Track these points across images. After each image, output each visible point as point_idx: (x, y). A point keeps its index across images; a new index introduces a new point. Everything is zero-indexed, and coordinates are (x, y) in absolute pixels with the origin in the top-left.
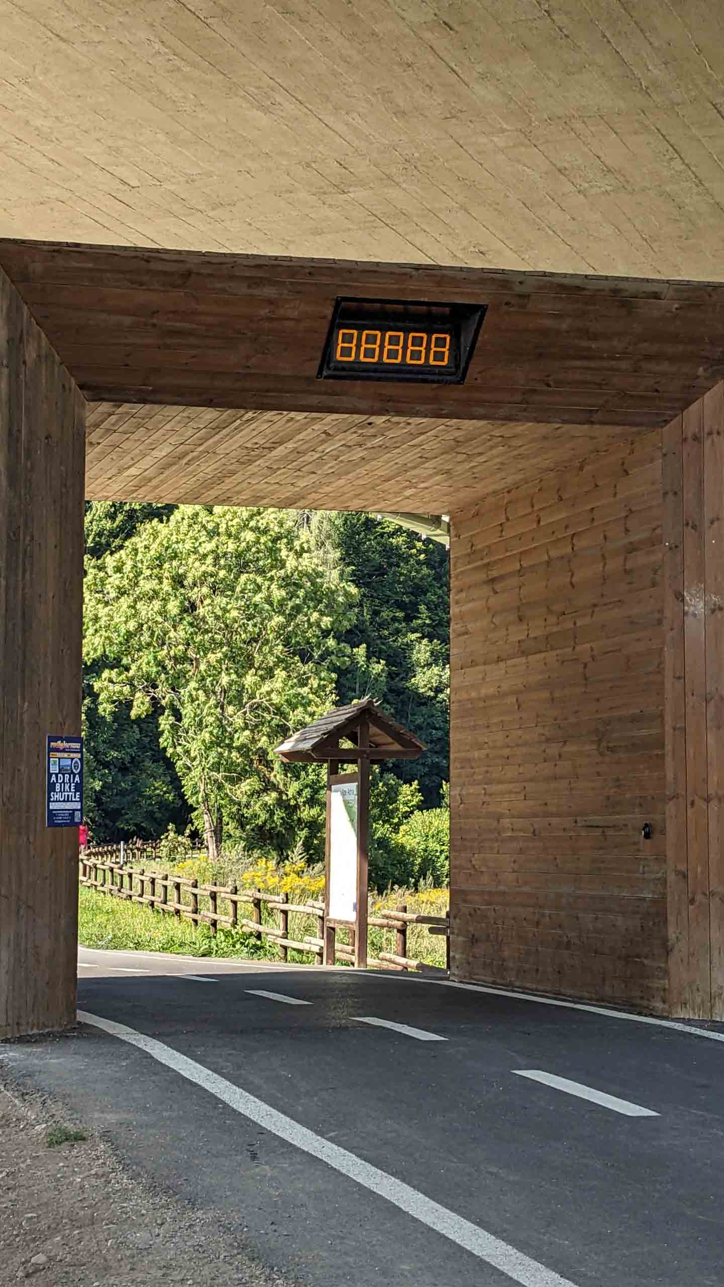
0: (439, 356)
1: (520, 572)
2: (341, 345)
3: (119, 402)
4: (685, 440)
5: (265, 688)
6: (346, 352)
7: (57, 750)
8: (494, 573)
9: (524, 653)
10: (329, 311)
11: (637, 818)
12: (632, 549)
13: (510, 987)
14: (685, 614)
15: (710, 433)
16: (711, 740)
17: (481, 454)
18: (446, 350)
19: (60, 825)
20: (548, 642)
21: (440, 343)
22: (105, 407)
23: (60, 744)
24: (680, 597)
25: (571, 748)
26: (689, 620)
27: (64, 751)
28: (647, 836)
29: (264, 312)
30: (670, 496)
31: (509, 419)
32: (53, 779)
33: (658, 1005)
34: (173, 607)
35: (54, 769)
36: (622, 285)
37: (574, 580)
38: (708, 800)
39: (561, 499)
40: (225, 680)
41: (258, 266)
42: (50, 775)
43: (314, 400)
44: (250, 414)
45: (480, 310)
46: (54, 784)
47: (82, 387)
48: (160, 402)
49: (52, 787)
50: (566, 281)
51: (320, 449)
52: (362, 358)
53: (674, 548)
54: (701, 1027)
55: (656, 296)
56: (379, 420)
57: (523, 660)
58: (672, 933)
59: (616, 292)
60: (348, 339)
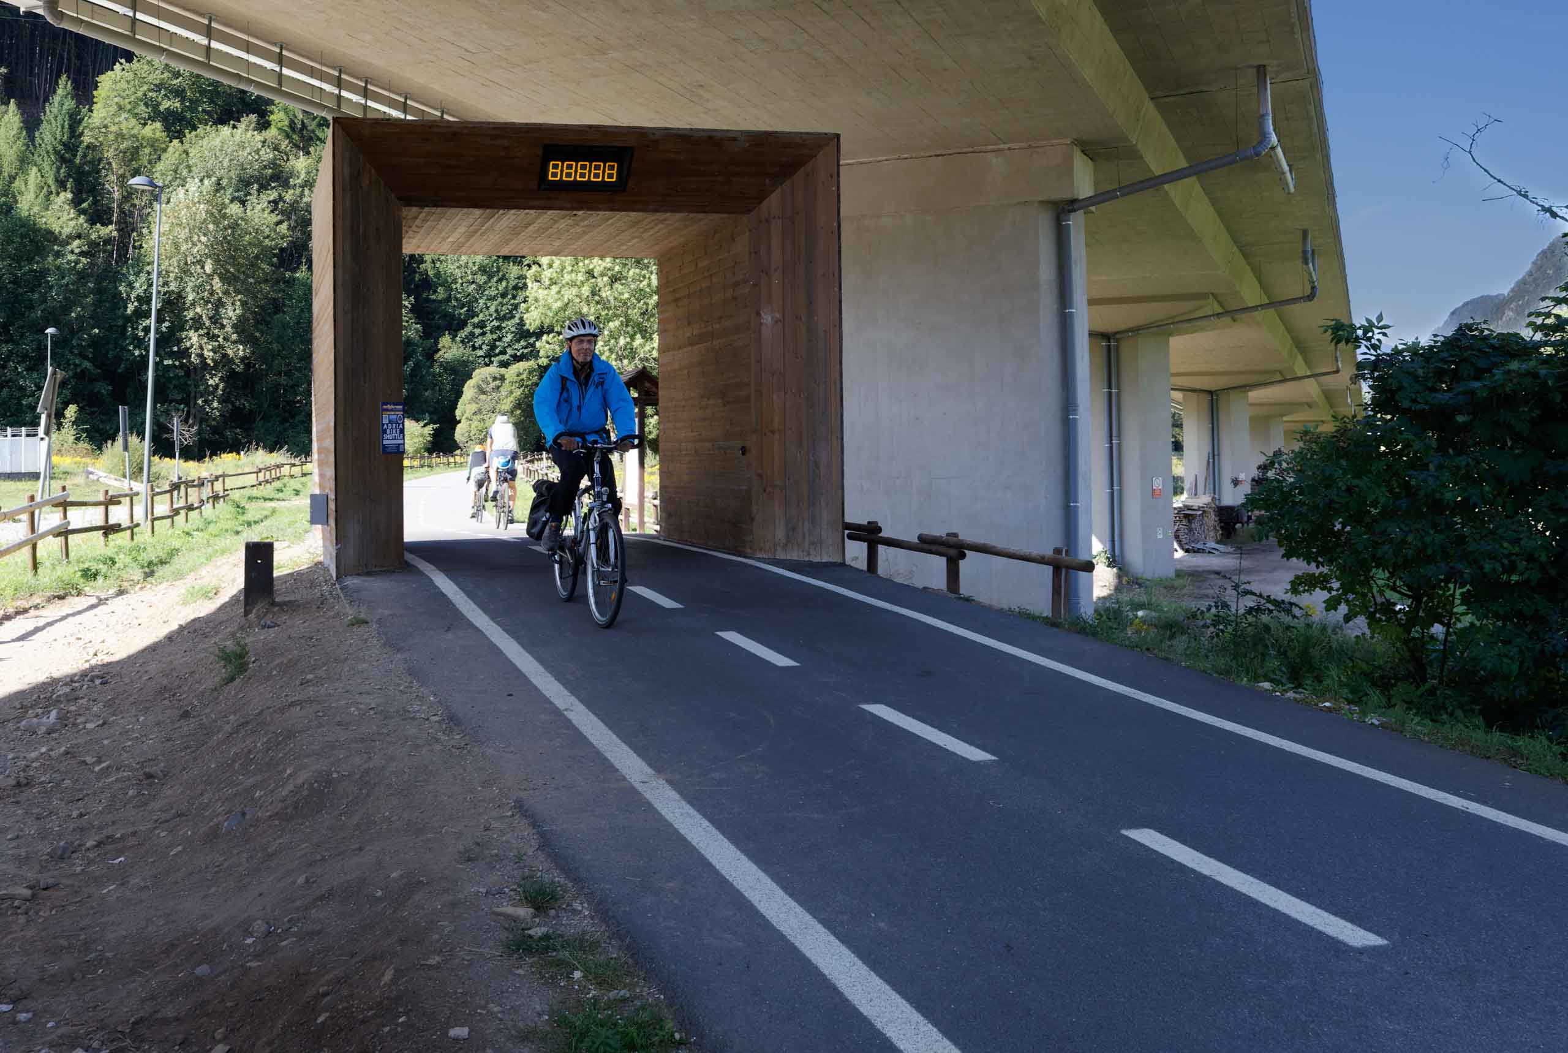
0: (610, 176)
1: (689, 296)
2: (551, 170)
3: (422, 206)
4: (760, 221)
5: (647, 348)
6: (554, 175)
7: (387, 410)
8: (678, 296)
9: (691, 344)
10: (540, 152)
11: (739, 444)
12: (736, 285)
13: (685, 543)
14: (761, 324)
15: (774, 218)
16: (775, 397)
17: (652, 228)
18: (614, 172)
19: (390, 453)
20: (700, 339)
21: (612, 168)
22: (415, 209)
23: (389, 407)
24: (758, 314)
25: (712, 401)
26: (763, 328)
27: (392, 410)
28: (743, 454)
29: (502, 154)
30: (753, 255)
31: (656, 211)
32: (385, 426)
33: (748, 550)
34: (586, 291)
35: (385, 421)
36: (714, 134)
37: (713, 301)
38: (773, 432)
39: (706, 253)
40: (622, 342)
41: (494, 128)
42: (383, 425)
43: (536, 203)
44: (501, 212)
45: (632, 149)
46: (386, 430)
47: (399, 199)
48: (446, 206)
49: (385, 432)
50: (680, 132)
51: (555, 226)
52: (564, 178)
53: (755, 285)
54: (764, 563)
55: (735, 139)
56: (580, 213)
57: (690, 348)
58: (754, 509)
59: (710, 138)
60: (555, 167)
